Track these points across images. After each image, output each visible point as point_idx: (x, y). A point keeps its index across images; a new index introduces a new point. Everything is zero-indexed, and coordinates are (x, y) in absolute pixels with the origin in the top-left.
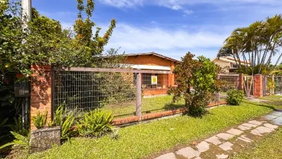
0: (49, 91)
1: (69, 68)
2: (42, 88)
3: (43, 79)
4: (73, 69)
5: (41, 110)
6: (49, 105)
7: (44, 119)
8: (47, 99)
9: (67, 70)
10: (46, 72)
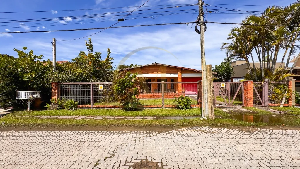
0: (56, 91)
1: (63, 83)
2: (54, 90)
3: (54, 87)
4: (64, 83)
5: (54, 98)
6: (56, 96)
7: (55, 100)
8: (56, 94)
9: (62, 84)
10: (55, 85)
